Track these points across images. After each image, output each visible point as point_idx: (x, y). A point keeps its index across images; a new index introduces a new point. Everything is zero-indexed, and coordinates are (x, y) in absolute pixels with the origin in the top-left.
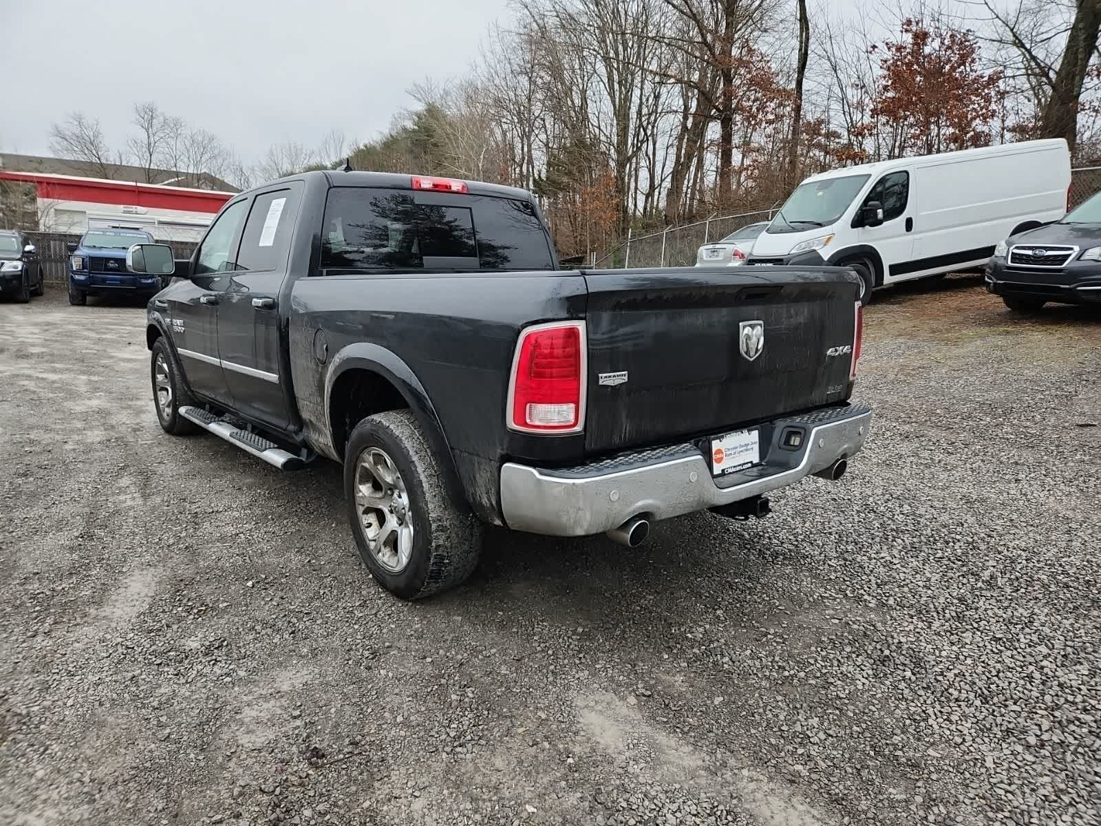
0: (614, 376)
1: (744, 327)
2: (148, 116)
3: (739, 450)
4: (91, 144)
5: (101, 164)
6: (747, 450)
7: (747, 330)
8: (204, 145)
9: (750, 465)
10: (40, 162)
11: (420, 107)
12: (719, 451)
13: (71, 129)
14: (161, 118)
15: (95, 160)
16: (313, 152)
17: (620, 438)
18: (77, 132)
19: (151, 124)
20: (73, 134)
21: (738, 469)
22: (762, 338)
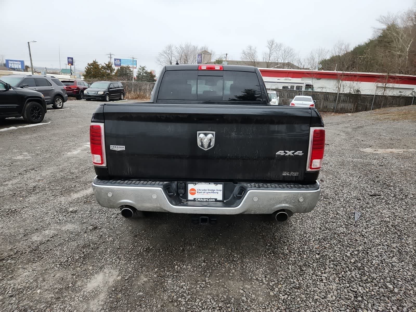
0: (117, 147)
1: (199, 134)
2: (271, 43)
3: (207, 191)
4: (252, 55)
5: (254, 62)
6: (213, 193)
7: (202, 136)
8: (288, 52)
9: (214, 200)
10: (237, 62)
11: (384, 27)
12: (193, 189)
13: (247, 51)
14: (275, 44)
15: (253, 61)
16: (328, 51)
17: (127, 172)
18: (249, 51)
19: (272, 47)
20: (248, 52)
21: (205, 200)
22: (213, 140)
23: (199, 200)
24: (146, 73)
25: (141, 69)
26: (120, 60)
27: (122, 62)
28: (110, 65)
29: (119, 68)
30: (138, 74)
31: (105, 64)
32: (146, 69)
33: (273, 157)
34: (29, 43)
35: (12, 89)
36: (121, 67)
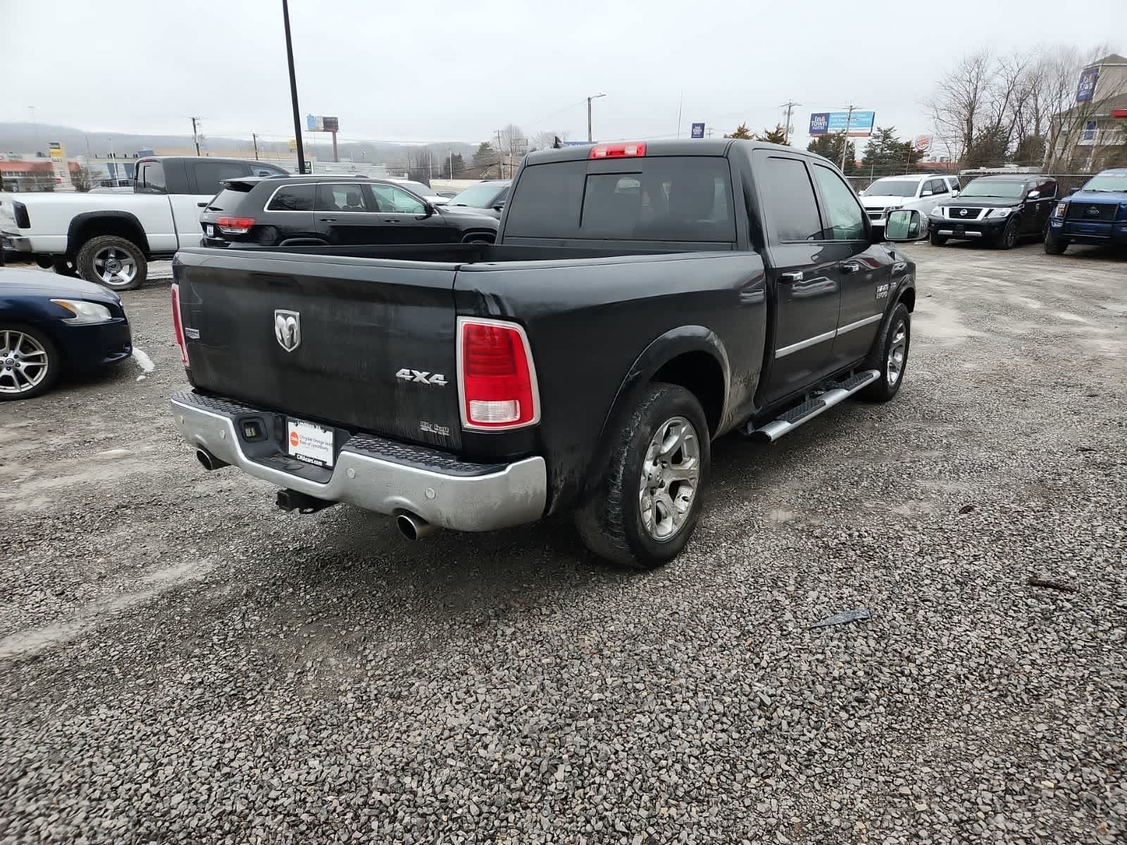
0: (192, 331)
1: (277, 315)
3: (313, 443)
6: (321, 447)
7: (279, 319)
9: (320, 464)
12: (295, 435)
21: (309, 461)
22: (297, 329)
23: (301, 458)
24: (893, 146)
25: (878, 137)
26: (827, 116)
27: (831, 120)
28: (780, 135)
29: (817, 139)
30: (866, 152)
31: (766, 132)
32: (894, 135)
33: (394, 383)
34: (589, 99)
35: (438, 215)
36: (821, 138)
